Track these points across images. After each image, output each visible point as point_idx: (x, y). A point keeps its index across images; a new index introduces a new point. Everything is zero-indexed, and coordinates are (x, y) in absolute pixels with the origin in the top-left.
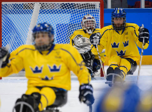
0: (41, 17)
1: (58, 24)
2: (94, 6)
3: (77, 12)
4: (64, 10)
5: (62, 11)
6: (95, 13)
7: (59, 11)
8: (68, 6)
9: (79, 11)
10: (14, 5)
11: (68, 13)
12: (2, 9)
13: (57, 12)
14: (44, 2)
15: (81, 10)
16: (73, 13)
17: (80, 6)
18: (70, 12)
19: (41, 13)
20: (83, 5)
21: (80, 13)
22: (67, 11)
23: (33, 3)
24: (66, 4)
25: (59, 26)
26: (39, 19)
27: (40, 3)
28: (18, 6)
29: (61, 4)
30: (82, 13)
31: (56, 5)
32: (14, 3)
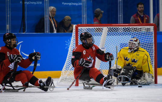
0: (108, 38)
1: (121, 44)
2: (149, 29)
3: (136, 34)
4: (126, 33)
5: (125, 34)
6: (150, 35)
7: (122, 33)
8: (129, 30)
9: (138, 33)
10: (88, 29)
11: (129, 35)
12: (79, 32)
13: (121, 34)
14: (111, 27)
15: (139, 33)
16: (133, 35)
17: (139, 29)
18: (131, 34)
19: (108, 35)
20: (140, 29)
21: (138, 35)
22: (129, 33)
23: (102, 27)
24: (128, 28)
25: (122, 45)
26: (107, 39)
27: (108, 28)
28: (91, 30)
29: (124, 28)
30: (140, 34)
31: (120, 29)
32: (88, 28)
